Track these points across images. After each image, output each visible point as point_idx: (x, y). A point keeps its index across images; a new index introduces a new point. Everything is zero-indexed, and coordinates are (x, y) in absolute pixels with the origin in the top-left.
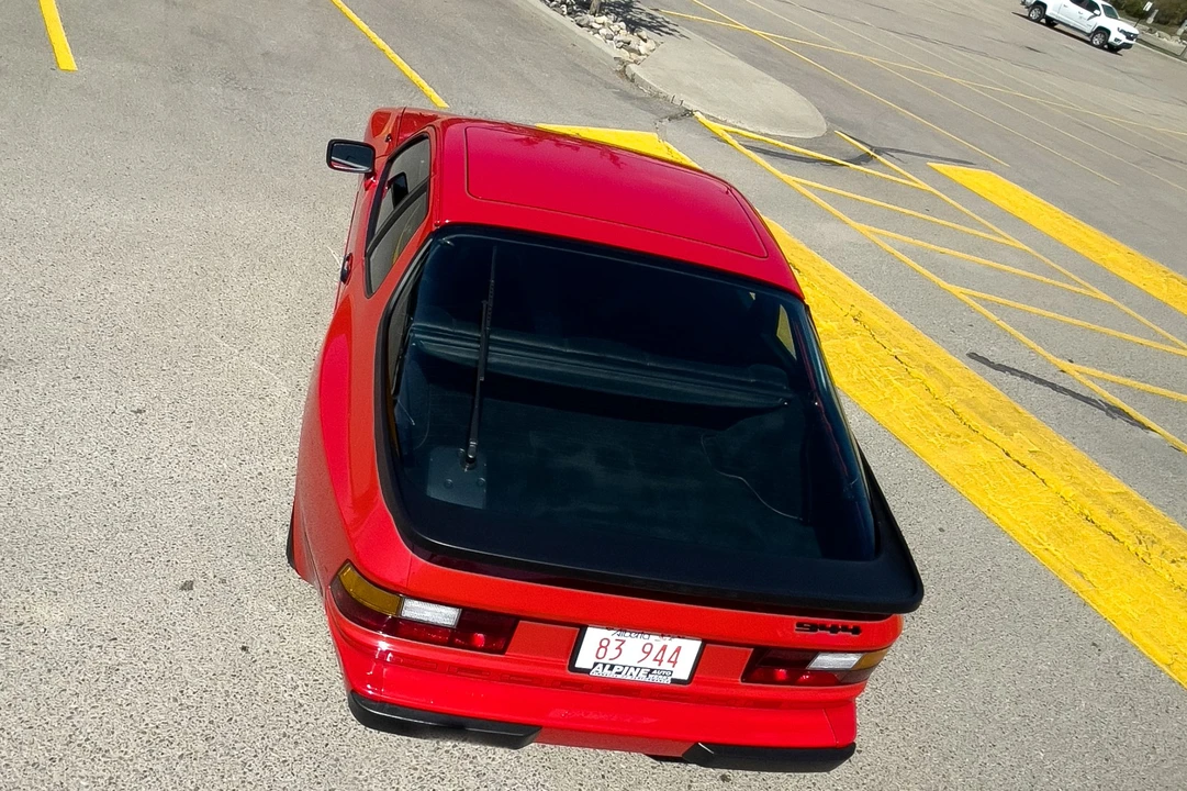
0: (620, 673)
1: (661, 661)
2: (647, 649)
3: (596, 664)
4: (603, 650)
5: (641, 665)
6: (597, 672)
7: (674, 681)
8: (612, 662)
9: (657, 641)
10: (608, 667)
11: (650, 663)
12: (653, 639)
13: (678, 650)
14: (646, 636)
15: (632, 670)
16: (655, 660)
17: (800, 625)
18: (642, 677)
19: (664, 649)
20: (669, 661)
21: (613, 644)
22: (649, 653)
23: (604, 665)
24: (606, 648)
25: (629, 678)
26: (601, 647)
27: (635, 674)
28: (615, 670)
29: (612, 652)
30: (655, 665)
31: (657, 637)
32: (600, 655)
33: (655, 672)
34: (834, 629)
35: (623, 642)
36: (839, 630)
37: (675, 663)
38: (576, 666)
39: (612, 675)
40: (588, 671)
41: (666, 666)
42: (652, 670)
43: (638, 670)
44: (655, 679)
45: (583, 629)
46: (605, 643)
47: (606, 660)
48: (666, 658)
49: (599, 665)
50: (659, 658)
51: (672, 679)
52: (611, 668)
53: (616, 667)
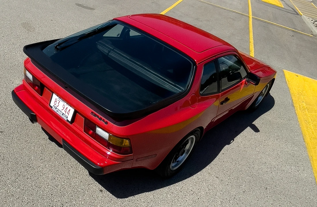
5: (62, 111)
6: (54, 109)
8: (57, 107)
9: (67, 106)
10: (55, 108)
12: (65, 104)
13: (69, 110)
14: (64, 102)
15: (60, 111)
17: (92, 112)
18: (61, 115)
19: (67, 108)
21: (58, 102)
22: (64, 108)
26: (55, 101)
27: (60, 113)
28: (56, 110)
29: (57, 105)
30: (64, 113)
31: (66, 104)
32: (55, 104)
33: (64, 115)
34: (101, 119)
35: (60, 102)
36: (102, 120)
37: (68, 114)
38: (50, 105)
40: (52, 107)
41: (67, 114)
44: (63, 117)
45: (53, 93)
46: (56, 100)
47: (56, 106)
48: (67, 112)
49: (54, 106)
50: (66, 111)
51: (67, 120)
52: (56, 109)
53: (57, 109)
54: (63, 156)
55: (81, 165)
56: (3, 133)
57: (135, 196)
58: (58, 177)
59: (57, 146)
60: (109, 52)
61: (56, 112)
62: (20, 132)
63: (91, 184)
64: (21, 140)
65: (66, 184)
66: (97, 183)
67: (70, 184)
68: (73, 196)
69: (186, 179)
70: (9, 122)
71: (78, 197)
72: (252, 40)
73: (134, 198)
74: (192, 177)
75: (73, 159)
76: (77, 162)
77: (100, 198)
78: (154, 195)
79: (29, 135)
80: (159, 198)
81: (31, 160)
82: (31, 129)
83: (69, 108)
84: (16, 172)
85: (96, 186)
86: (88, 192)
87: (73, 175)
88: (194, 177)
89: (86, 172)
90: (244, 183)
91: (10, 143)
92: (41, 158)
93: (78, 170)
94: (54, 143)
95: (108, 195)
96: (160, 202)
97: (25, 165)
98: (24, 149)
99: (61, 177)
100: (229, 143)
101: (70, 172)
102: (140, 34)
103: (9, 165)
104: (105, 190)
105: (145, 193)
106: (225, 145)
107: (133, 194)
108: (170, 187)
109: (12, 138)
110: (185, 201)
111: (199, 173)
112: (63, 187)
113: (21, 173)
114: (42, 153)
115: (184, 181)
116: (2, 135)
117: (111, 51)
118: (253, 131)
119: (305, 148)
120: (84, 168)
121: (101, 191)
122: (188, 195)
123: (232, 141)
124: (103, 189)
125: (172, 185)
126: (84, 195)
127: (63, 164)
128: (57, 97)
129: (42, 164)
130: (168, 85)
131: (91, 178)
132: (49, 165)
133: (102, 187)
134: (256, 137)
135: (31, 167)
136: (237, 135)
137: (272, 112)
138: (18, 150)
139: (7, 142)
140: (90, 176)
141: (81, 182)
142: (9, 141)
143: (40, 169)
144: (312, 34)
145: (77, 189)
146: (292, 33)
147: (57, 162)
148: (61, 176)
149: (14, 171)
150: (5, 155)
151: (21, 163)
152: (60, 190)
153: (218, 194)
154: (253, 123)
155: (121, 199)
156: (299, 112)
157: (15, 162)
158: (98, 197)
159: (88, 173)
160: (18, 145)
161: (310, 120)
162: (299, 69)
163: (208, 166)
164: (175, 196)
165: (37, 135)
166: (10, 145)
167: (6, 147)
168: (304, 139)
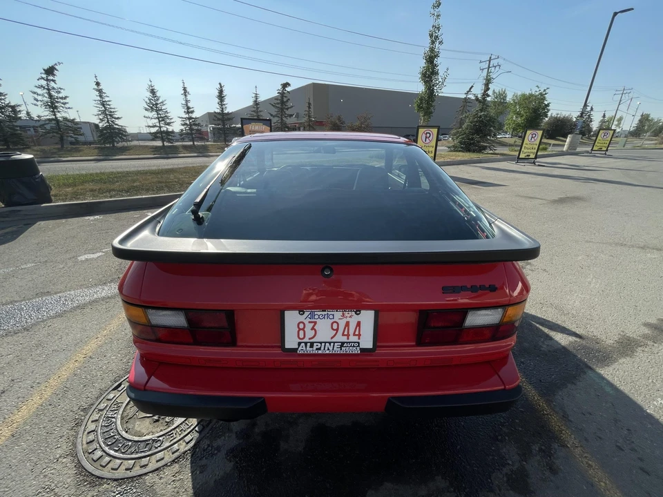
0: (319, 349)
1: (348, 335)
2: (335, 326)
4: (301, 332)
5: (334, 340)
6: (302, 350)
7: (362, 350)
8: (311, 341)
9: (344, 319)
10: (309, 344)
11: (340, 338)
12: (338, 315)
13: (359, 324)
15: (327, 344)
16: (343, 335)
18: (337, 350)
19: (347, 324)
20: (354, 335)
21: (309, 326)
22: (337, 330)
24: (303, 329)
25: (328, 352)
26: (300, 329)
27: (331, 348)
28: (315, 348)
29: (310, 333)
30: (344, 339)
32: (301, 336)
35: (315, 323)
37: (359, 335)
38: (286, 347)
39: (313, 351)
40: (295, 350)
41: (353, 339)
42: (343, 343)
43: (332, 344)
46: (301, 326)
47: (306, 340)
48: (351, 332)
50: (346, 333)
51: (361, 349)
52: (312, 346)
53: (315, 344)
83: (353, 319)
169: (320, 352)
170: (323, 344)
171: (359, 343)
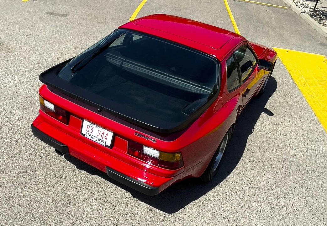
1: (103, 137)
2: (99, 132)
3: (86, 133)
4: (88, 129)
5: (97, 137)
6: (87, 136)
8: (90, 134)
9: (102, 130)
10: (89, 135)
11: (100, 137)
12: (101, 129)
13: (107, 134)
14: (99, 127)
15: (95, 137)
17: (136, 133)
18: (98, 141)
19: (103, 133)
21: (91, 128)
22: (100, 133)
23: (88, 134)
25: (95, 140)
28: (91, 137)
29: (91, 131)
30: (101, 138)
31: (102, 129)
32: (88, 131)
33: (101, 140)
35: (93, 128)
37: (106, 139)
38: (82, 132)
39: (90, 138)
40: (84, 135)
41: (104, 140)
44: (100, 142)
45: (83, 119)
46: (88, 127)
47: (89, 133)
48: (104, 137)
49: (87, 134)
50: (102, 136)
51: (106, 145)
52: (90, 136)
53: (91, 136)
54: (99, 183)
55: (120, 188)
56: (26, 173)
57: (185, 207)
58: (102, 207)
59: (88, 173)
60: (122, 63)
61: (91, 139)
62: (44, 167)
63: (139, 206)
64: (48, 176)
65: (113, 212)
66: (144, 203)
67: (118, 211)
68: (125, 223)
69: (225, 178)
70: (28, 159)
71: (130, 223)
72: (234, 22)
73: (185, 210)
74: (230, 174)
75: (110, 184)
76: (116, 186)
77: (152, 218)
78: (202, 201)
79: (54, 168)
80: (208, 203)
81: (68, 195)
82: (55, 162)
83: (106, 132)
84: (57, 212)
85: (144, 207)
86: (138, 214)
87: (117, 201)
88: (232, 173)
89: (129, 194)
90: (279, 169)
91: (38, 182)
92: (77, 191)
93: (119, 194)
94: (84, 171)
95: (159, 213)
96: (210, 208)
97: (64, 202)
98: (56, 185)
99: (105, 206)
100: (251, 133)
101: (112, 198)
102: (142, 37)
103: (48, 207)
104: (154, 208)
105: (193, 202)
106: (248, 136)
107: (182, 206)
108: (214, 190)
109: (39, 176)
110: (233, 200)
111: (235, 169)
112: (112, 216)
113: (63, 212)
114: (76, 185)
115: (224, 181)
116: (26, 175)
117: (124, 62)
118: (268, 115)
119: (319, 122)
120: (125, 190)
121: (151, 210)
122: (233, 193)
123: (253, 129)
124: (151, 207)
125: (215, 188)
126: (136, 219)
127: (102, 192)
128: (89, 124)
129: (81, 197)
130: (194, 88)
131: (135, 199)
132: (89, 196)
133: (150, 206)
134: (272, 120)
135: (70, 203)
136: (255, 123)
137: (278, 93)
138: (50, 187)
139: (35, 181)
140: (134, 198)
141: (127, 206)
142: (36, 180)
143: (82, 203)
144: (286, 6)
145: (126, 214)
146: (268, 9)
147: (95, 191)
148: (105, 204)
149: (54, 211)
150: (38, 197)
151: (59, 201)
152: (110, 220)
153: (259, 185)
154: (265, 108)
155: (173, 214)
156: (301, 87)
157: (52, 202)
158: (150, 217)
159: (130, 195)
160: (48, 182)
161: (314, 94)
162: (286, 44)
163: (241, 160)
164: (222, 198)
165: (64, 167)
166: (39, 184)
167: (35, 188)
168: (315, 114)
169: (92, 139)
170: (94, 137)
171: (106, 142)
